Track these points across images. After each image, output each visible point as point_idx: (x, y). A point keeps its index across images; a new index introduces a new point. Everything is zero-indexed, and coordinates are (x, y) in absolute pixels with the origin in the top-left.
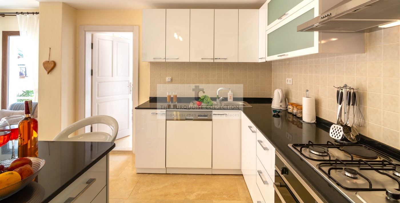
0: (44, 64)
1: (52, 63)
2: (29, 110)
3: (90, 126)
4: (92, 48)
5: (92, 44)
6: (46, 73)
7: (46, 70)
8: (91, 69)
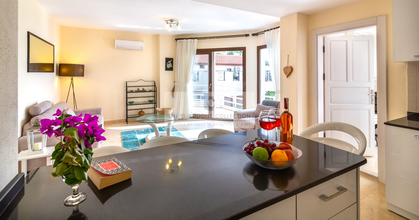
0: (284, 69)
1: (290, 68)
2: (287, 106)
3: (323, 132)
4: (324, 51)
5: (324, 47)
6: (286, 76)
7: (286, 75)
8: (323, 73)
